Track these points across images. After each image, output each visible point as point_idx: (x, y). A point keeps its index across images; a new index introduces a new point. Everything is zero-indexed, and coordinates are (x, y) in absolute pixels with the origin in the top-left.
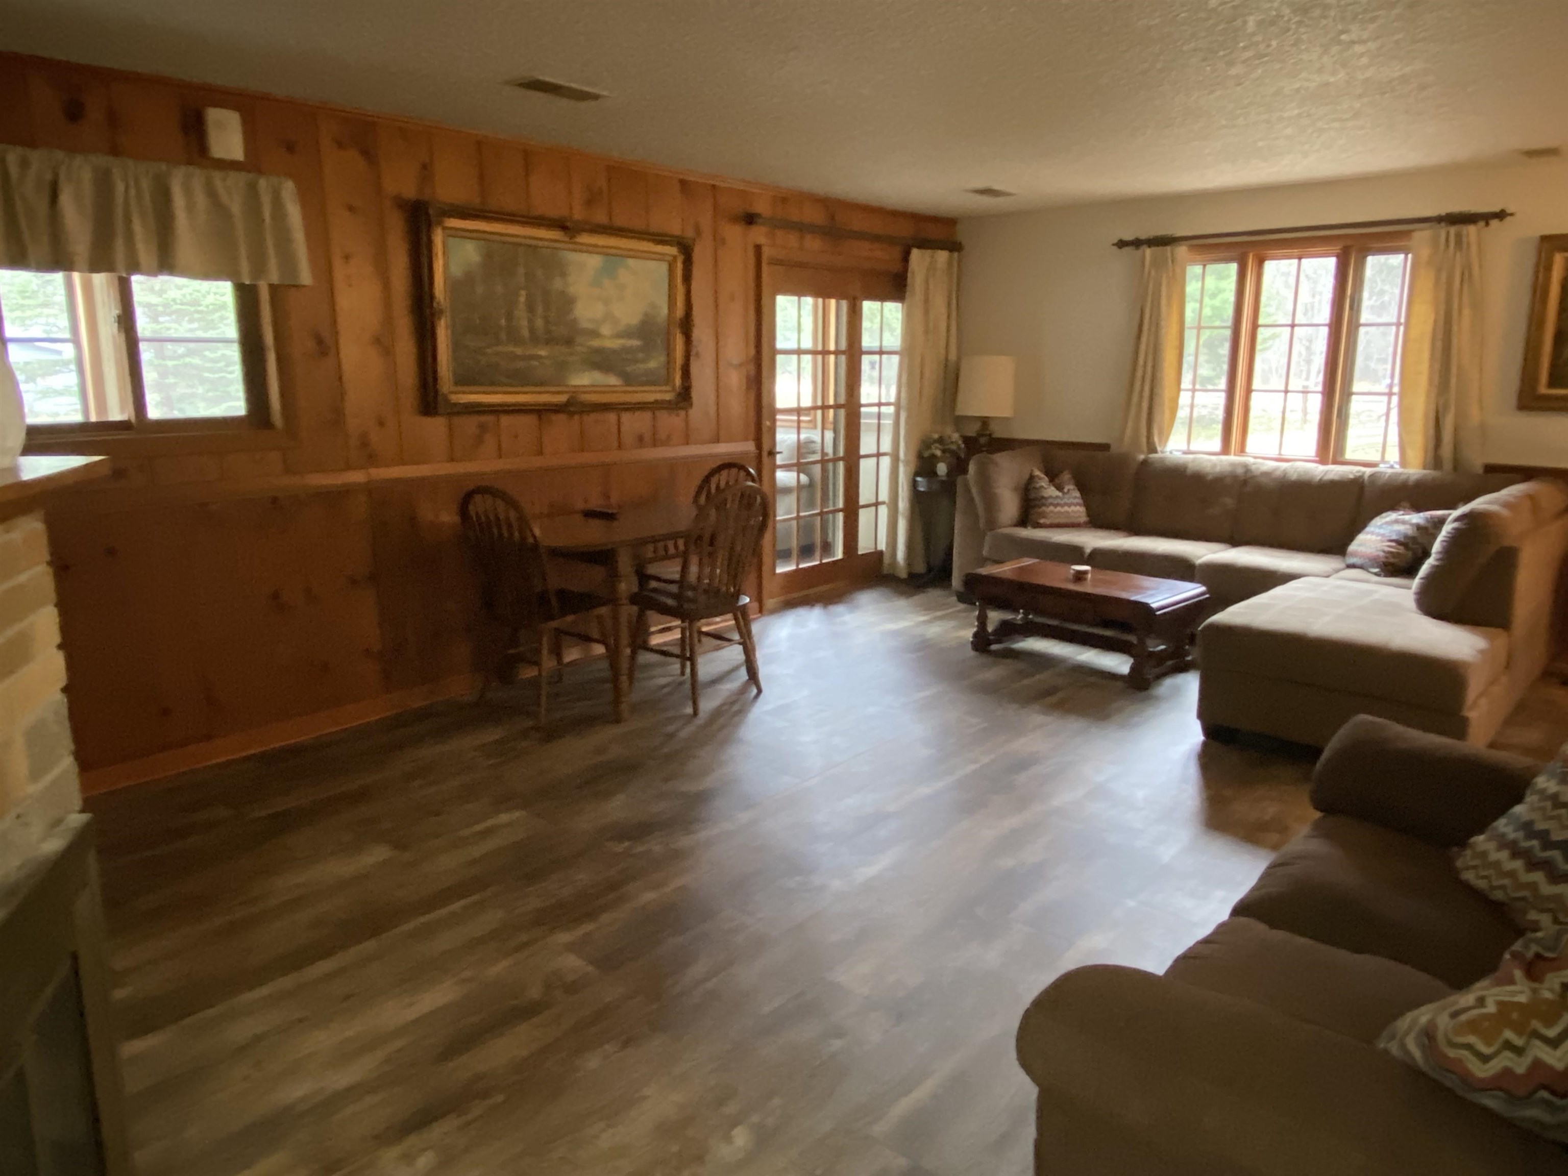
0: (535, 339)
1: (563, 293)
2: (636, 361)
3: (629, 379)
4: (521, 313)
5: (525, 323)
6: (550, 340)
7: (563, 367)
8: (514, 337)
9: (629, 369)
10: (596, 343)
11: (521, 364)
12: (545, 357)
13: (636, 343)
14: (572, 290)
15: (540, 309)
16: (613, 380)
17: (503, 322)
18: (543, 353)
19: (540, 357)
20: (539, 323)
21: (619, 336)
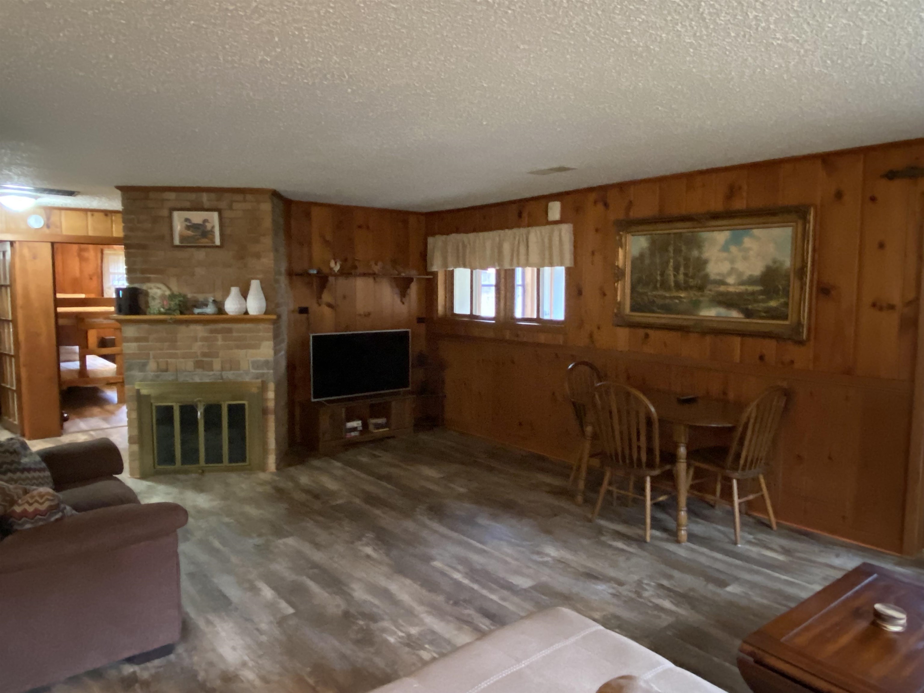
0: (678, 287)
1: (699, 259)
2: (756, 301)
3: (748, 314)
4: (671, 272)
5: (672, 278)
6: (687, 288)
7: (696, 304)
8: (664, 285)
9: (750, 307)
10: (722, 289)
11: (667, 301)
12: (684, 298)
13: (758, 288)
14: (706, 255)
15: (682, 270)
16: (735, 314)
17: (659, 278)
18: (682, 295)
19: (681, 297)
20: (681, 277)
21: (742, 283)
